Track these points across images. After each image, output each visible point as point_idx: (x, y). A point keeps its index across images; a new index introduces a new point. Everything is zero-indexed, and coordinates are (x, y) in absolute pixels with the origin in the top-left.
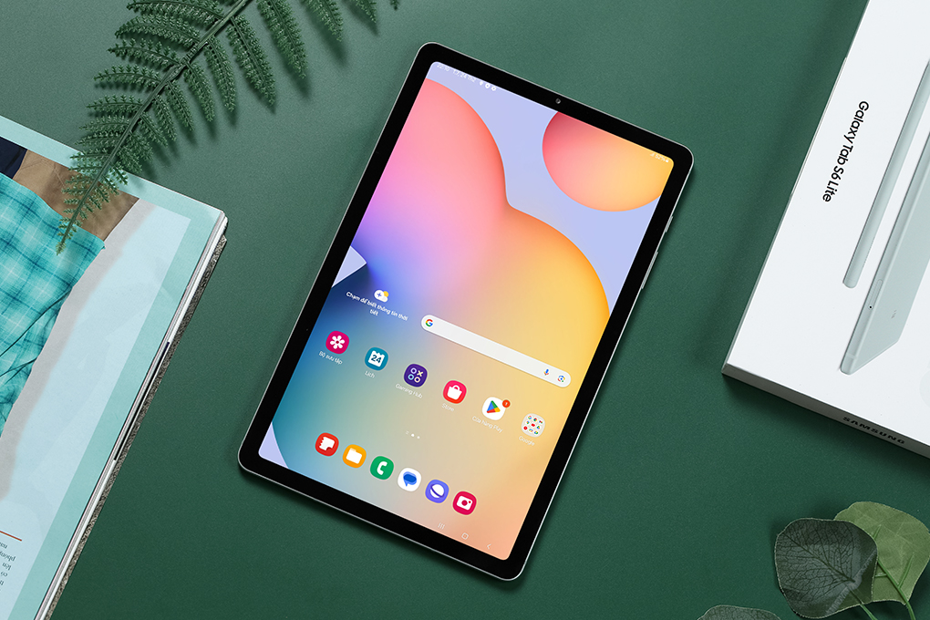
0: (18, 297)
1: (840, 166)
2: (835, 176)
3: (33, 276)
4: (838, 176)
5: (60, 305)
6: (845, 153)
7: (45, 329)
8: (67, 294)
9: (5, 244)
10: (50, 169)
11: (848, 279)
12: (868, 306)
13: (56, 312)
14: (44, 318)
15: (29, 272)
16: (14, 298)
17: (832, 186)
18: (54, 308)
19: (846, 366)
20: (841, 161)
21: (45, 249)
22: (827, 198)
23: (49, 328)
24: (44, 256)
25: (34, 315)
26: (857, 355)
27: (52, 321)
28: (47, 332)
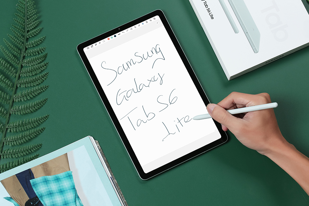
0: (66, 203)
1: (208, 8)
2: (209, 12)
3: (64, 195)
4: (210, 11)
5: (77, 195)
6: (205, 4)
7: (80, 204)
8: (76, 191)
9: (50, 195)
10: (40, 167)
11: (236, 32)
12: (246, 33)
13: (78, 197)
14: (77, 201)
15: (62, 195)
16: (66, 204)
17: (210, 14)
18: (77, 197)
19: (256, 51)
20: (207, 7)
21: (60, 186)
22: (212, 18)
23: (81, 203)
24: (61, 188)
25: (74, 203)
26: (255, 46)
27: (80, 200)
28: (81, 204)
